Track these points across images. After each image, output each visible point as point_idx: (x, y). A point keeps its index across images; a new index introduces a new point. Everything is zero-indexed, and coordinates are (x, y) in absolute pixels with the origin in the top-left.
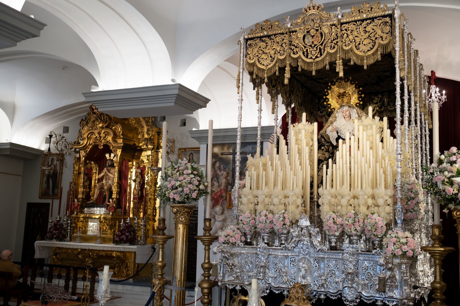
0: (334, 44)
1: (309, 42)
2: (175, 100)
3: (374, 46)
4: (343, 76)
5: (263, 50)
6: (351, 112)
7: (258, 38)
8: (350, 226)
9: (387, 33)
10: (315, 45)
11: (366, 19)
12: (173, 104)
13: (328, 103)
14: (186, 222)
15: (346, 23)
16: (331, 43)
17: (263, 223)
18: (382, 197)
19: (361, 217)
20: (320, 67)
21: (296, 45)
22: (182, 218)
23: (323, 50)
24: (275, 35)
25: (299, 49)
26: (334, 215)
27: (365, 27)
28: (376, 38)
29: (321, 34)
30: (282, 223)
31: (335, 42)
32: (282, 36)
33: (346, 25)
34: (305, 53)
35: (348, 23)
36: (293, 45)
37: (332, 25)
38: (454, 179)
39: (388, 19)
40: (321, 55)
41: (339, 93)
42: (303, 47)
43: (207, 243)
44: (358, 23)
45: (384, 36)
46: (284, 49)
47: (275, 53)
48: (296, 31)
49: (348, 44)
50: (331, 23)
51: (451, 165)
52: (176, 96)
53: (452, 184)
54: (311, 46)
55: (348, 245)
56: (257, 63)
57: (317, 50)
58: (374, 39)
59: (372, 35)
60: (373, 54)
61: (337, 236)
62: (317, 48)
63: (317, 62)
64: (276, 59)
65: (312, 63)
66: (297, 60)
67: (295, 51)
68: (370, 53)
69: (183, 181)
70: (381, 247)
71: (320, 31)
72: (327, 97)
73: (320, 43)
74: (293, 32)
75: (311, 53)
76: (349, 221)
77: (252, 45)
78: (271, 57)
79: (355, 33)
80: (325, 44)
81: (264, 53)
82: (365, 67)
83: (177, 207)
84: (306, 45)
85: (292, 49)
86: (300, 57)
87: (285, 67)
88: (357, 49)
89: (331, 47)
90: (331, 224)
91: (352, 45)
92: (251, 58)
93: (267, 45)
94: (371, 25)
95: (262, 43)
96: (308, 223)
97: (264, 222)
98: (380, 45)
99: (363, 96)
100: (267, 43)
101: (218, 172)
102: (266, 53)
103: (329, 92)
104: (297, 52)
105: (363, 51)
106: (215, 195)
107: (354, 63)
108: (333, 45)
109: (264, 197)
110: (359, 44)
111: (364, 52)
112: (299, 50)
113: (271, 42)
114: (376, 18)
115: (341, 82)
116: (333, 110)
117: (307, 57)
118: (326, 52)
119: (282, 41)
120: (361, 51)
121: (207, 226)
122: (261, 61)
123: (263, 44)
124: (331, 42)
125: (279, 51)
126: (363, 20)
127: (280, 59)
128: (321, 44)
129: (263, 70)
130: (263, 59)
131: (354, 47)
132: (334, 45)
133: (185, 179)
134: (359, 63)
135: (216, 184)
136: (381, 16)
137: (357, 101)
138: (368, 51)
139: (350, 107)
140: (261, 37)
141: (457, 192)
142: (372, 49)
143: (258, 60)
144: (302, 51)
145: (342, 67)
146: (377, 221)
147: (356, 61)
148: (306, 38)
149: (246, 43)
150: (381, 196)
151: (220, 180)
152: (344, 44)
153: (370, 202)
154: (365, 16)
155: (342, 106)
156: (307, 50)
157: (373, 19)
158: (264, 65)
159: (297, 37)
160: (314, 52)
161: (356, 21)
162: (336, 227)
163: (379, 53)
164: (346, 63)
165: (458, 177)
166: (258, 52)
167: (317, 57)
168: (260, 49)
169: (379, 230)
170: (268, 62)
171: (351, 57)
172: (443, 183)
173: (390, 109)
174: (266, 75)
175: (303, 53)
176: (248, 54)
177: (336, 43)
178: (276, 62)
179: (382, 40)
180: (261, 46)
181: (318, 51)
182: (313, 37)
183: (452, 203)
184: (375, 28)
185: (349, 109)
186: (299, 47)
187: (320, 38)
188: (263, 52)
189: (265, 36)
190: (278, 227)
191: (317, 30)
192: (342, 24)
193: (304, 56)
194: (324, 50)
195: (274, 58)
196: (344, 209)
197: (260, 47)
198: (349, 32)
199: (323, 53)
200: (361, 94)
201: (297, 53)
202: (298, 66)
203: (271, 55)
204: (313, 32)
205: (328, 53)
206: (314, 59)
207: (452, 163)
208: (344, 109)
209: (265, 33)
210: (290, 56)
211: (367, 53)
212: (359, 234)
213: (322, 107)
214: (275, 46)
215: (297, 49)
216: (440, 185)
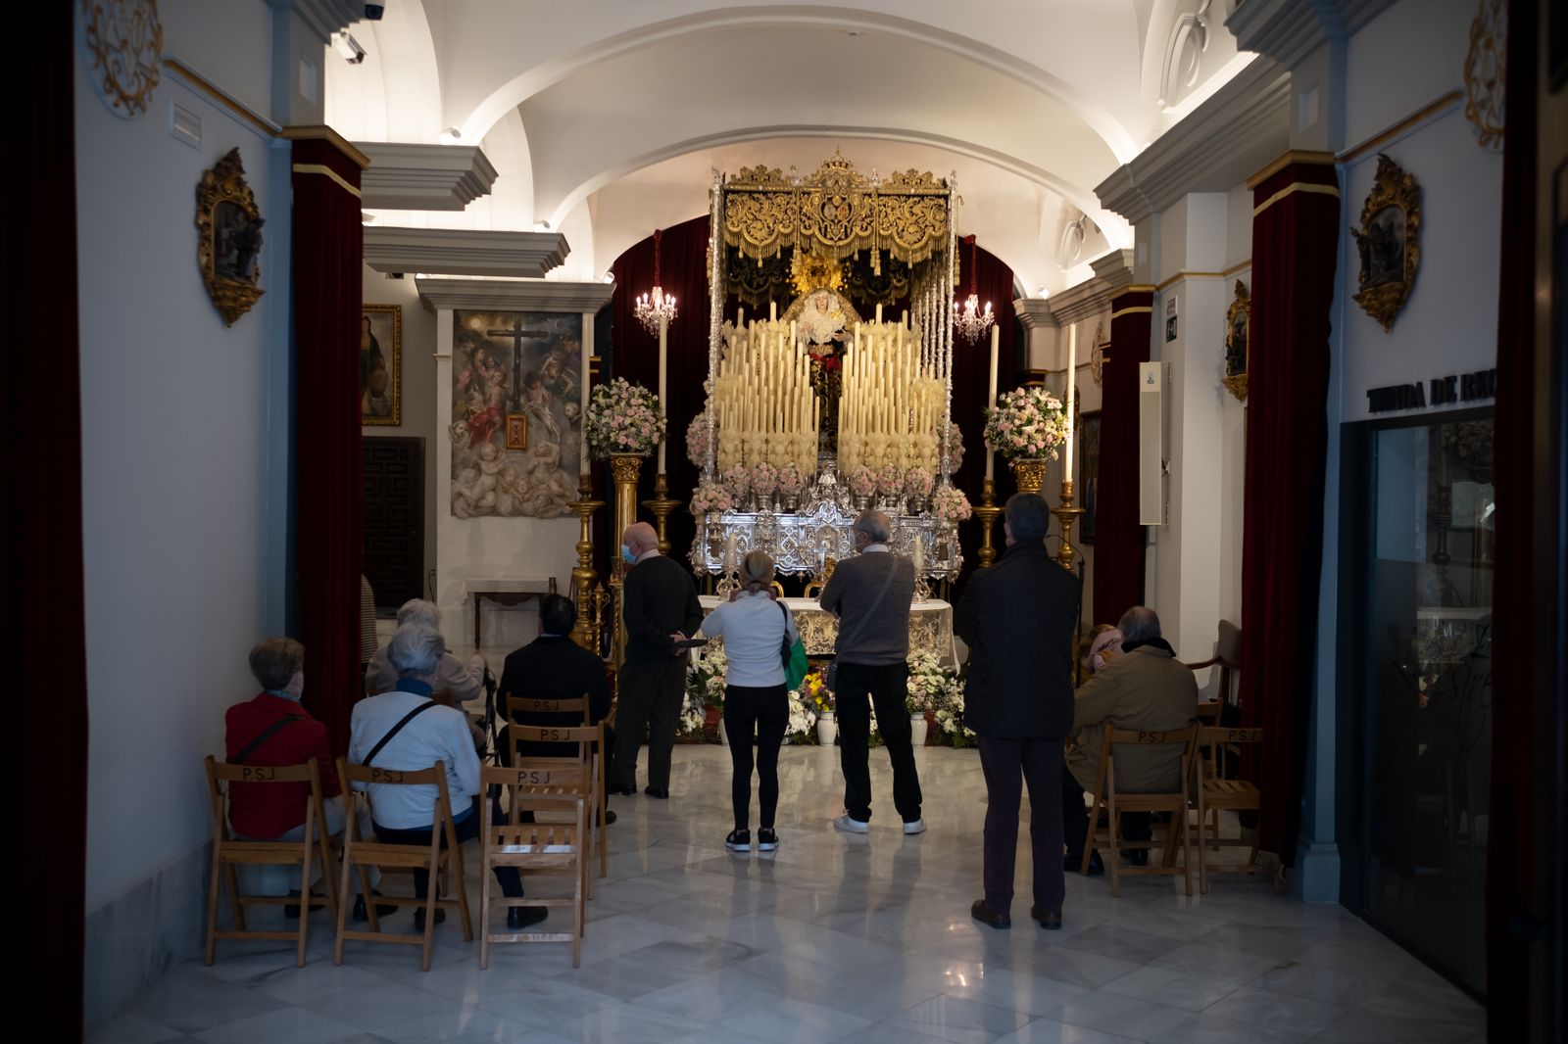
0: (867, 223)
1: (831, 215)
3: (922, 237)
5: (754, 213)
6: (829, 300)
7: (745, 192)
8: (890, 483)
9: (941, 222)
10: (840, 221)
11: (914, 196)
13: (792, 281)
15: (885, 195)
17: (764, 481)
18: (927, 446)
19: (903, 471)
20: (845, 254)
21: (808, 215)
23: (849, 230)
24: (775, 193)
26: (866, 469)
27: (912, 207)
28: (926, 226)
29: (850, 206)
31: (868, 220)
32: (787, 197)
33: (886, 199)
34: (823, 230)
35: (889, 195)
36: (803, 214)
37: (865, 195)
38: (1023, 428)
39: (942, 202)
40: (847, 236)
42: (820, 221)
43: (664, 511)
44: (903, 199)
45: (937, 225)
46: (790, 218)
47: (775, 222)
48: (809, 194)
49: (886, 228)
50: (865, 191)
51: (1020, 411)
52: (549, 254)
53: (1020, 433)
54: (832, 221)
55: (885, 508)
56: (746, 234)
57: (841, 228)
58: (923, 226)
59: (921, 221)
60: (922, 248)
62: (841, 225)
63: (840, 246)
64: (776, 232)
65: (831, 247)
66: (809, 237)
67: (807, 223)
68: (916, 246)
70: (931, 509)
71: (847, 200)
72: (792, 271)
73: (846, 218)
74: (804, 193)
75: (832, 232)
76: (887, 476)
77: (735, 203)
78: (769, 227)
79: (897, 212)
80: (854, 222)
81: (757, 219)
82: (910, 266)
84: (825, 218)
85: (803, 220)
86: (813, 235)
88: (900, 237)
89: (862, 227)
91: (893, 230)
92: (734, 224)
93: (761, 208)
94: (920, 205)
95: (753, 202)
96: (834, 481)
98: (931, 237)
99: (849, 275)
100: (761, 204)
101: (482, 371)
102: (760, 220)
104: (809, 226)
105: (908, 241)
106: (476, 418)
107: (895, 258)
108: (865, 225)
110: (903, 230)
111: (909, 243)
112: (814, 223)
113: (769, 203)
114: (927, 196)
117: (825, 236)
118: (854, 233)
119: (787, 205)
120: (905, 242)
122: (753, 231)
123: (755, 206)
124: (862, 220)
125: (781, 219)
126: (909, 196)
127: (782, 234)
128: (849, 222)
129: (755, 247)
130: (754, 228)
131: (895, 234)
134: (901, 259)
135: (478, 396)
136: (934, 195)
137: (841, 284)
138: (915, 242)
139: (830, 292)
140: (750, 193)
141: (1026, 443)
142: (920, 240)
143: (747, 228)
144: (818, 227)
145: (879, 260)
146: (924, 476)
147: (897, 256)
148: (826, 207)
149: (726, 197)
150: (925, 444)
151: (487, 390)
152: (881, 226)
153: (912, 452)
154: (913, 191)
155: (815, 290)
156: (826, 226)
157: (922, 197)
158: (756, 238)
159: (812, 204)
160: (836, 231)
161: (899, 196)
162: (870, 485)
163: (929, 248)
164: (884, 254)
166: (746, 216)
167: (840, 239)
168: (749, 211)
169: (926, 488)
170: (764, 233)
171: (891, 248)
173: (857, 283)
174: (760, 257)
175: (820, 229)
176: (728, 216)
177: (869, 222)
178: (777, 238)
179: (934, 230)
180: (752, 207)
181: (843, 230)
182: (837, 208)
184: (924, 210)
186: (813, 219)
187: (848, 211)
188: (756, 216)
189: (759, 192)
190: (789, 486)
191: (844, 199)
192: (880, 195)
193: (822, 234)
194: (852, 230)
195: (773, 231)
196: (879, 461)
197: (750, 208)
198: (889, 210)
199: (850, 234)
201: (811, 228)
203: (768, 224)
204: (837, 200)
205: (857, 235)
206: (836, 242)
207: (1021, 408)
208: (819, 295)
209: (761, 188)
210: (798, 230)
211: (912, 246)
212: (899, 493)
213: (737, 267)
214: (775, 211)
215: (811, 222)
216: (1007, 434)
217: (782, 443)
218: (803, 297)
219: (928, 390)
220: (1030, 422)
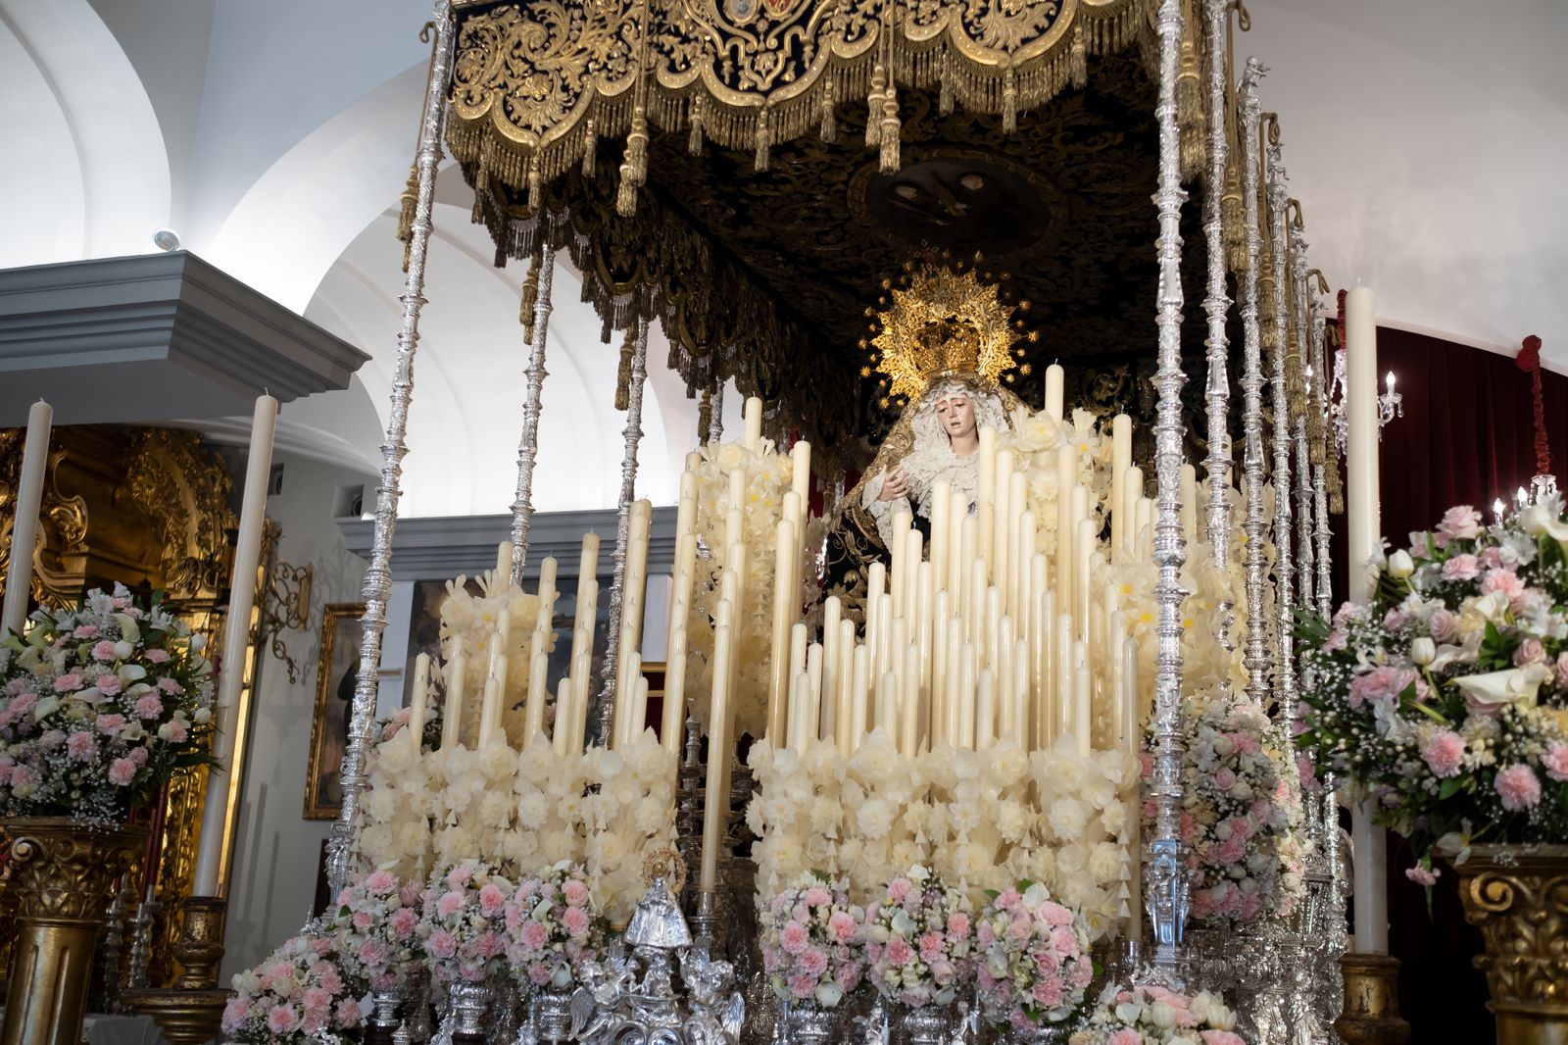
0: (866, 16)
1: (744, 11)
2: (174, 330)
3: (1051, 19)
4: (897, 166)
5: (530, 56)
6: (978, 410)
7: (511, 2)
8: (898, 952)
10: (774, 24)
12: (162, 353)
13: (878, 370)
14: (74, 915)
16: (847, 13)
17: (452, 927)
18: (1076, 795)
19: (957, 901)
20: (793, 129)
21: (683, 30)
22: (54, 894)
23: (808, 49)
25: (699, 47)
26: (818, 892)
30: (549, 927)
31: (866, 6)
34: (727, 64)
36: (669, 32)
38: (1468, 682)
40: (800, 71)
41: (927, 324)
42: (717, 38)
43: (183, 1029)
46: (630, 49)
47: (587, 71)
49: (928, 17)
51: (1452, 605)
52: (173, 311)
53: (1456, 710)
54: (750, 28)
56: (500, 120)
57: (781, 46)
60: (1049, 56)
61: (828, 1009)
62: (780, 37)
63: (777, 105)
64: (586, 97)
65: (752, 111)
66: (684, 99)
67: (677, 56)
68: (1032, 52)
69: (76, 696)
72: (874, 342)
73: (794, 11)
75: (753, 65)
76: (894, 924)
77: (481, 39)
78: (565, 88)
80: (821, 22)
81: (535, 71)
82: (1009, 123)
83: (34, 834)
84: (731, 23)
85: (667, 48)
86: (698, 85)
87: (627, 131)
88: (973, 37)
89: (849, 31)
90: (794, 938)
91: (950, 19)
92: (471, 99)
93: (550, 36)
95: (529, 26)
96: (677, 934)
97: (460, 922)
98: (1084, 13)
99: (1033, 336)
100: (550, 25)
102: (545, 73)
103: (884, 318)
104: (686, 61)
105: (1000, 44)
107: (957, 104)
108: (857, 22)
109: (478, 785)
110: (984, 11)
111: (1005, 48)
112: (699, 51)
113: (572, 19)
115: (935, 274)
116: (900, 403)
117: (734, 84)
118: (822, 58)
119: (624, 12)
120: (989, 47)
121: (193, 939)
122: (519, 111)
123: (531, 32)
124: (848, 8)
125: (603, 60)
127: (604, 99)
128: (803, 21)
129: (525, 152)
130: (525, 98)
131: (958, 29)
132: (861, 21)
133: (87, 684)
137: (1009, 363)
138: (1025, 41)
139: (972, 386)
141: (1489, 758)
142: (1041, 31)
143: (505, 102)
144: (712, 59)
145: (896, 121)
146: (1043, 926)
147: (964, 96)
149: (459, 28)
150: (1071, 787)
152: (911, 16)
153: (1012, 818)
155: (936, 382)
156: (735, 50)
158: (528, 127)
160: (767, 60)
162: (821, 955)
163: (1078, 48)
164: (915, 102)
165: (1492, 669)
166: (508, 68)
167: (778, 83)
168: (516, 53)
169: (1054, 982)
170: (553, 110)
171: (942, 77)
172: (1407, 707)
174: (533, 176)
175: (718, 67)
176: (459, 78)
177: (870, 11)
178: (587, 114)
180: (524, 41)
181: (787, 52)
183: (1459, 829)
185: (971, 394)
186: (696, 39)
188: (532, 65)
190: (523, 950)
193: (721, 78)
194: (816, 49)
195: (577, 96)
196: (875, 857)
197: (519, 45)
199: (811, 61)
200: (1024, 331)
201: (688, 66)
202: (687, 128)
203: (564, 80)
205: (833, 60)
206: (766, 94)
207: (1455, 594)
208: (947, 398)
210: (651, 79)
211: (1018, 54)
212: (944, 998)
214: (588, 38)
215: (688, 48)
216: (1387, 717)
217: (541, 787)
218: (911, 412)
219: (1129, 588)
220: (1502, 650)
